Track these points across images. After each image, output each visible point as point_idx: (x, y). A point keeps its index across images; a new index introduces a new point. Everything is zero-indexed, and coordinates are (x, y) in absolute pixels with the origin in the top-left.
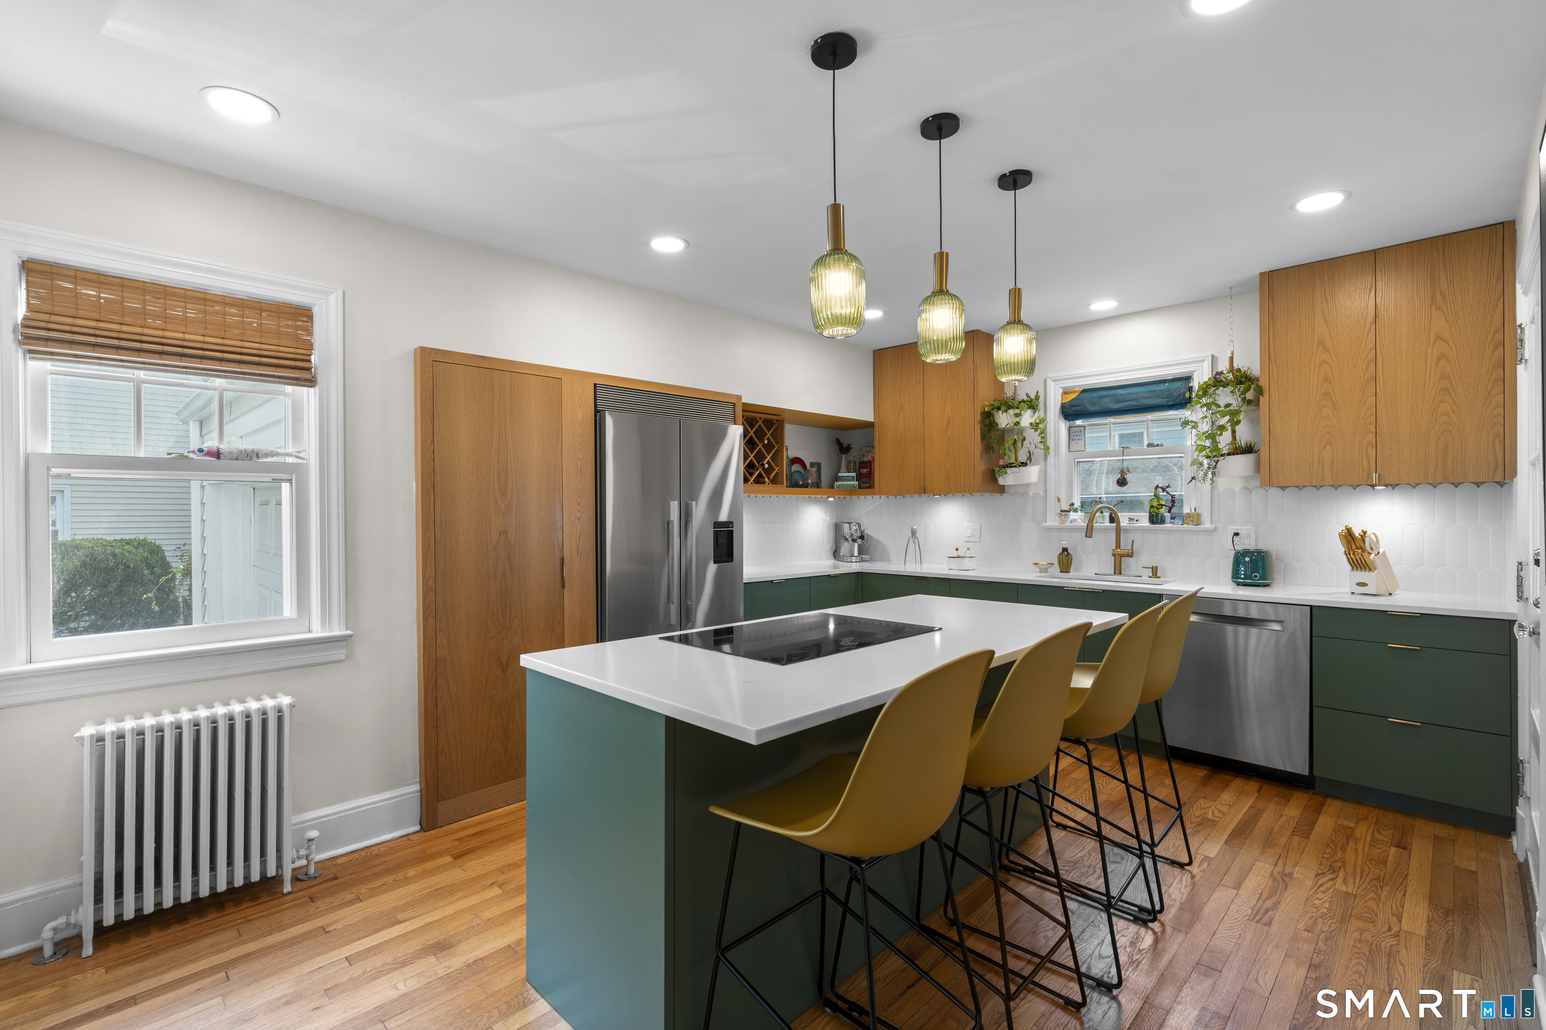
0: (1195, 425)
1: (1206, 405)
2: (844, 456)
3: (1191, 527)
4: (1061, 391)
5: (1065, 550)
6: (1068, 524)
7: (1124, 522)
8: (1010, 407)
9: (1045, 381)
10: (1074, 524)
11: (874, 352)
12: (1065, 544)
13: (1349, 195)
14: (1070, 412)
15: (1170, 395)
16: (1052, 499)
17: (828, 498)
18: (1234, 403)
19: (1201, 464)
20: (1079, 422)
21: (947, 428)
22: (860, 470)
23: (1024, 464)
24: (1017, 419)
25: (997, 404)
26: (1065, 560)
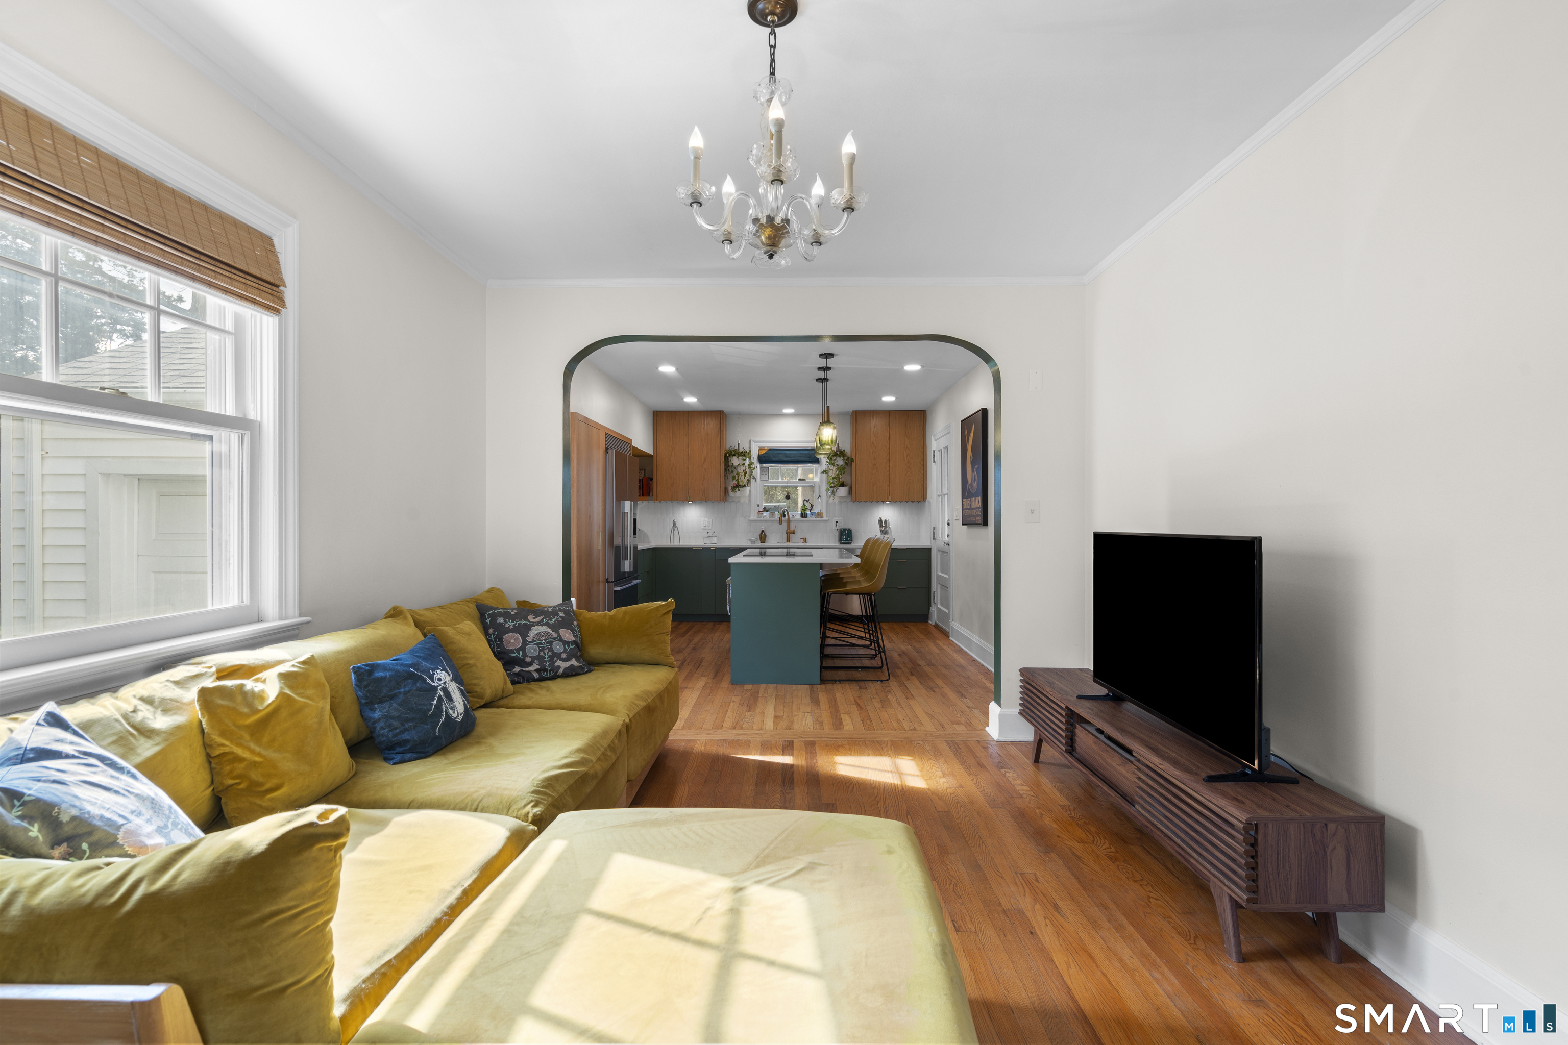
0: (823, 472)
1: (829, 464)
3: (819, 519)
4: (758, 448)
5: (763, 531)
6: (763, 518)
7: (790, 517)
8: (737, 455)
9: (750, 442)
10: (765, 518)
11: (654, 412)
12: (763, 528)
13: (896, 398)
14: (763, 459)
15: (811, 457)
16: (753, 504)
18: (841, 464)
19: (829, 490)
20: (764, 465)
21: (704, 463)
22: (642, 487)
23: (744, 486)
24: (744, 462)
25: (733, 453)
26: (763, 537)
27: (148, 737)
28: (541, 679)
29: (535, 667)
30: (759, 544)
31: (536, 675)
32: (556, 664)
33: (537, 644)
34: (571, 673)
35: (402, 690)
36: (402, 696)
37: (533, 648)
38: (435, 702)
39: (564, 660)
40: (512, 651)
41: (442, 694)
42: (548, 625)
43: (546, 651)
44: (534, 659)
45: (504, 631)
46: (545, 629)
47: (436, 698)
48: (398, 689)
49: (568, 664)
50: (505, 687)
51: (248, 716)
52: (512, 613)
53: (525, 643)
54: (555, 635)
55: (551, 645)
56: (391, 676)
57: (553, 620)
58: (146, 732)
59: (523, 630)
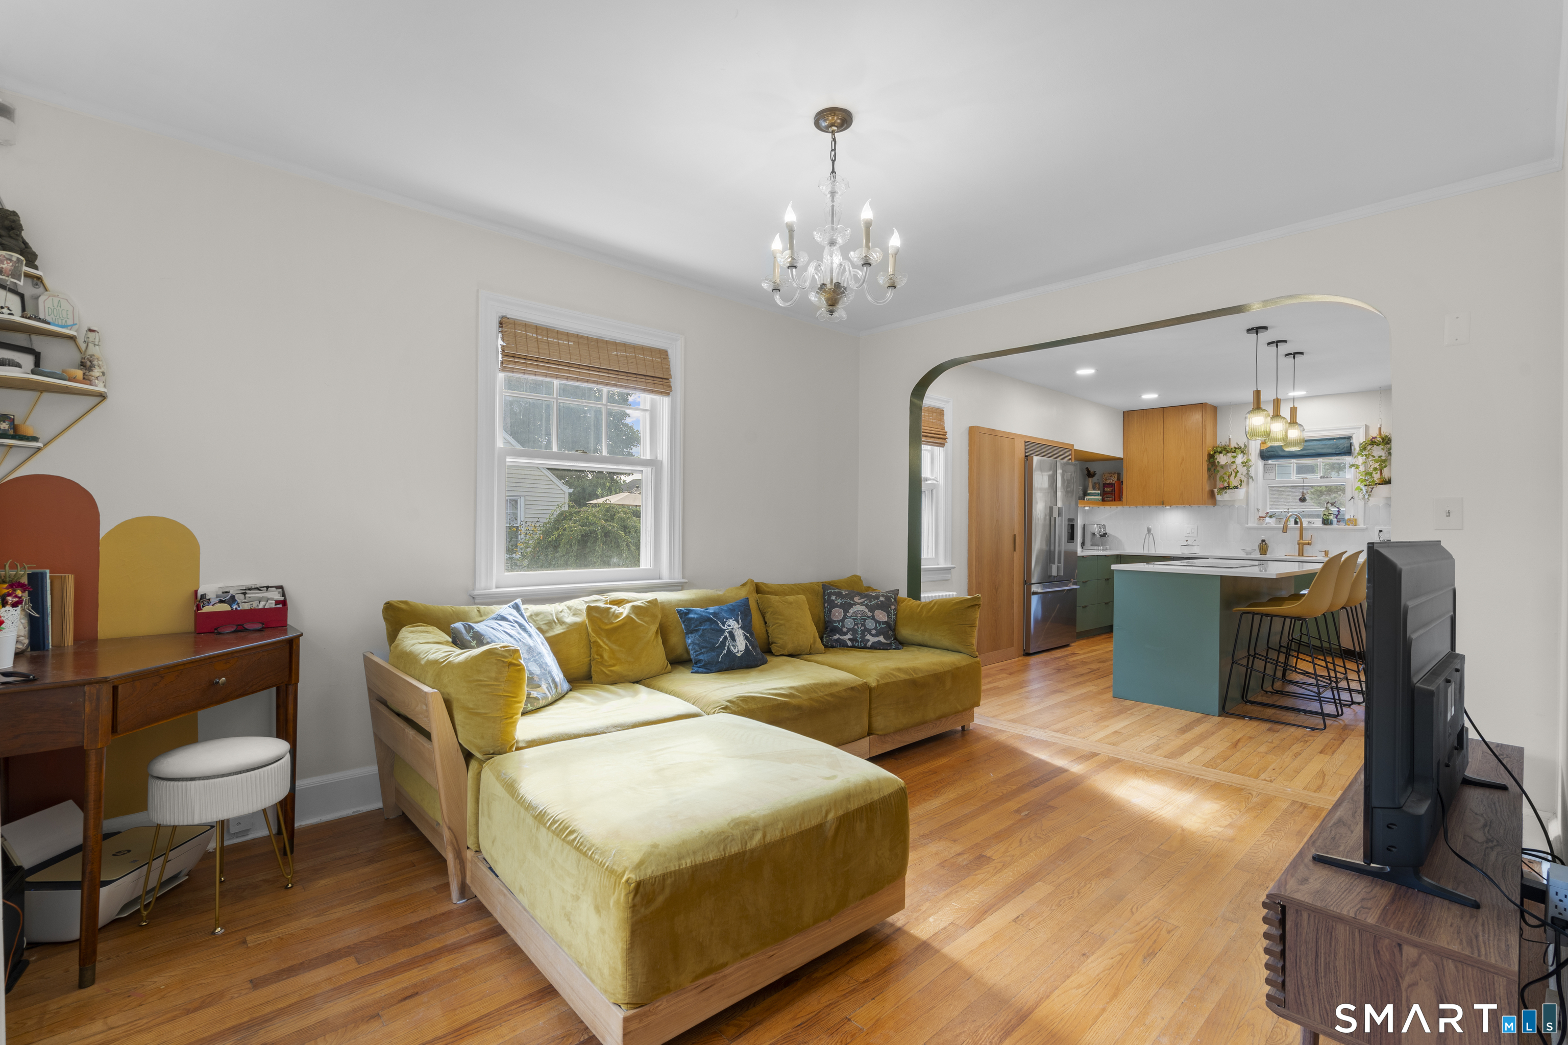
0: (1357, 467)
1: (1366, 455)
2: (1090, 479)
3: (1351, 527)
4: (1260, 442)
5: (1263, 541)
6: (1264, 525)
7: (1305, 524)
8: (1228, 452)
10: (1268, 525)
11: (1124, 412)
12: (1263, 537)
14: (1265, 455)
15: (1337, 447)
16: (1251, 509)
17: (1084, 507)
18: (1383, 455)
19: (1361, 490)
20: (1270, 462)
21: (1182, 463)
22: (1104, 489)
23: (1236, 487)
24: (1234, 460)
25: (1219, 450)
26: (1264, 547)
27: (561, 625)
28: (853, 647)
29: (849, 636)
30: (1259, 556)
31: (849, 643)
32: (866, 638)
33: (854, 619)
34: (876, 647)
35: (702, 628)
36: (701, 631)
37: (850, 621)
38: (721, 639)
39: (873, 636)
40: (835, 622)
41: (727, 635)
42: (867, 606)
43: (860, 626)
44: (849, 630)
45: (833, 605)
46: (863, 608)
47: (723, 637)
48: (700, 626)
49: (876, 639)
50: (813, 646)
51: (606, 624)
52: (844, 593)
53: (845, 617)
54: (869, 614)
55: (865, 622)
56: (697, 618)
57: (873, 602)
58: (561, 622)
59: (846, 607)
